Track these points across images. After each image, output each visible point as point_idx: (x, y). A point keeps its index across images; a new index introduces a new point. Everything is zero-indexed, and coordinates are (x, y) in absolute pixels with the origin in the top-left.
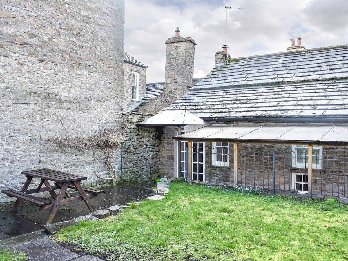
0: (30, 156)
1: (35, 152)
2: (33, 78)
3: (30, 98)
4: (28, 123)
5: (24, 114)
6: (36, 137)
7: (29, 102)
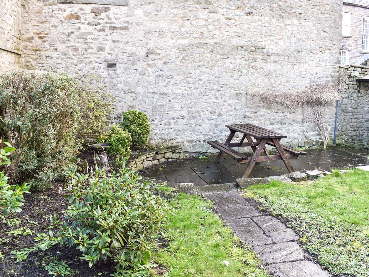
0: (236, 110)
1: (241, 106)
2: (240, 32)
3: (237, 52)
4: (235, 78)
5: (231, 69)
6: (242, 92)
7: (235, 57)
